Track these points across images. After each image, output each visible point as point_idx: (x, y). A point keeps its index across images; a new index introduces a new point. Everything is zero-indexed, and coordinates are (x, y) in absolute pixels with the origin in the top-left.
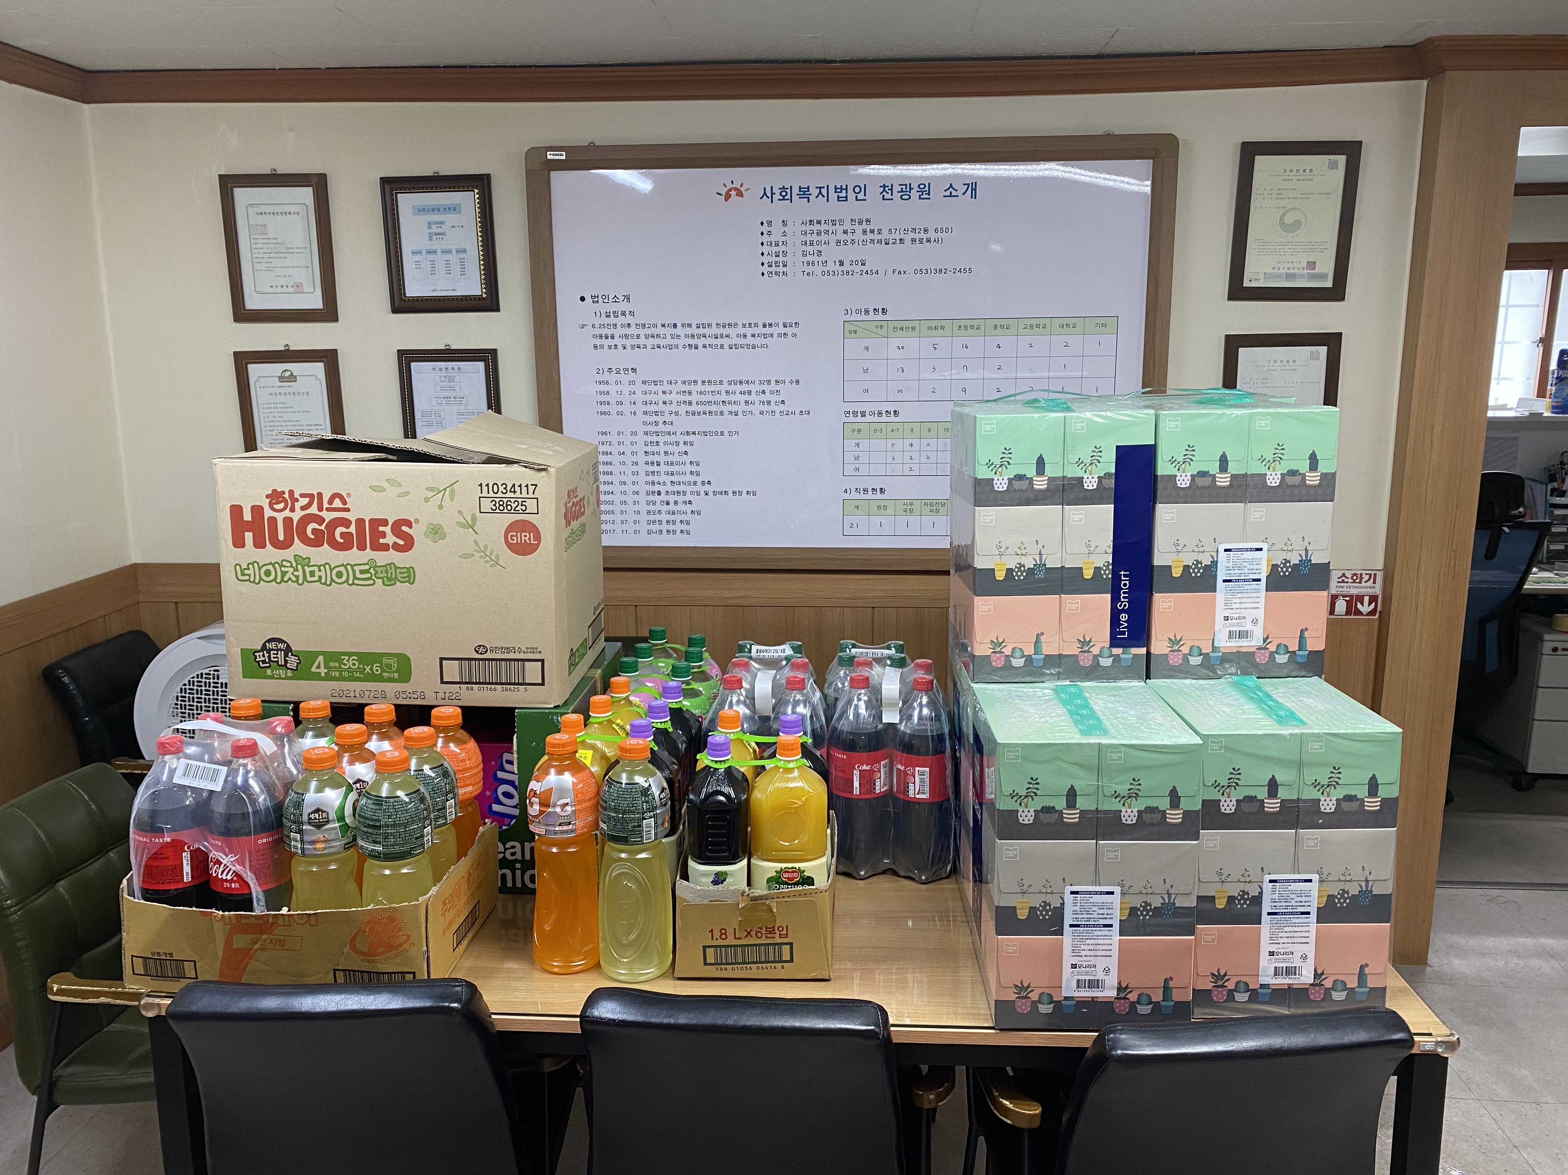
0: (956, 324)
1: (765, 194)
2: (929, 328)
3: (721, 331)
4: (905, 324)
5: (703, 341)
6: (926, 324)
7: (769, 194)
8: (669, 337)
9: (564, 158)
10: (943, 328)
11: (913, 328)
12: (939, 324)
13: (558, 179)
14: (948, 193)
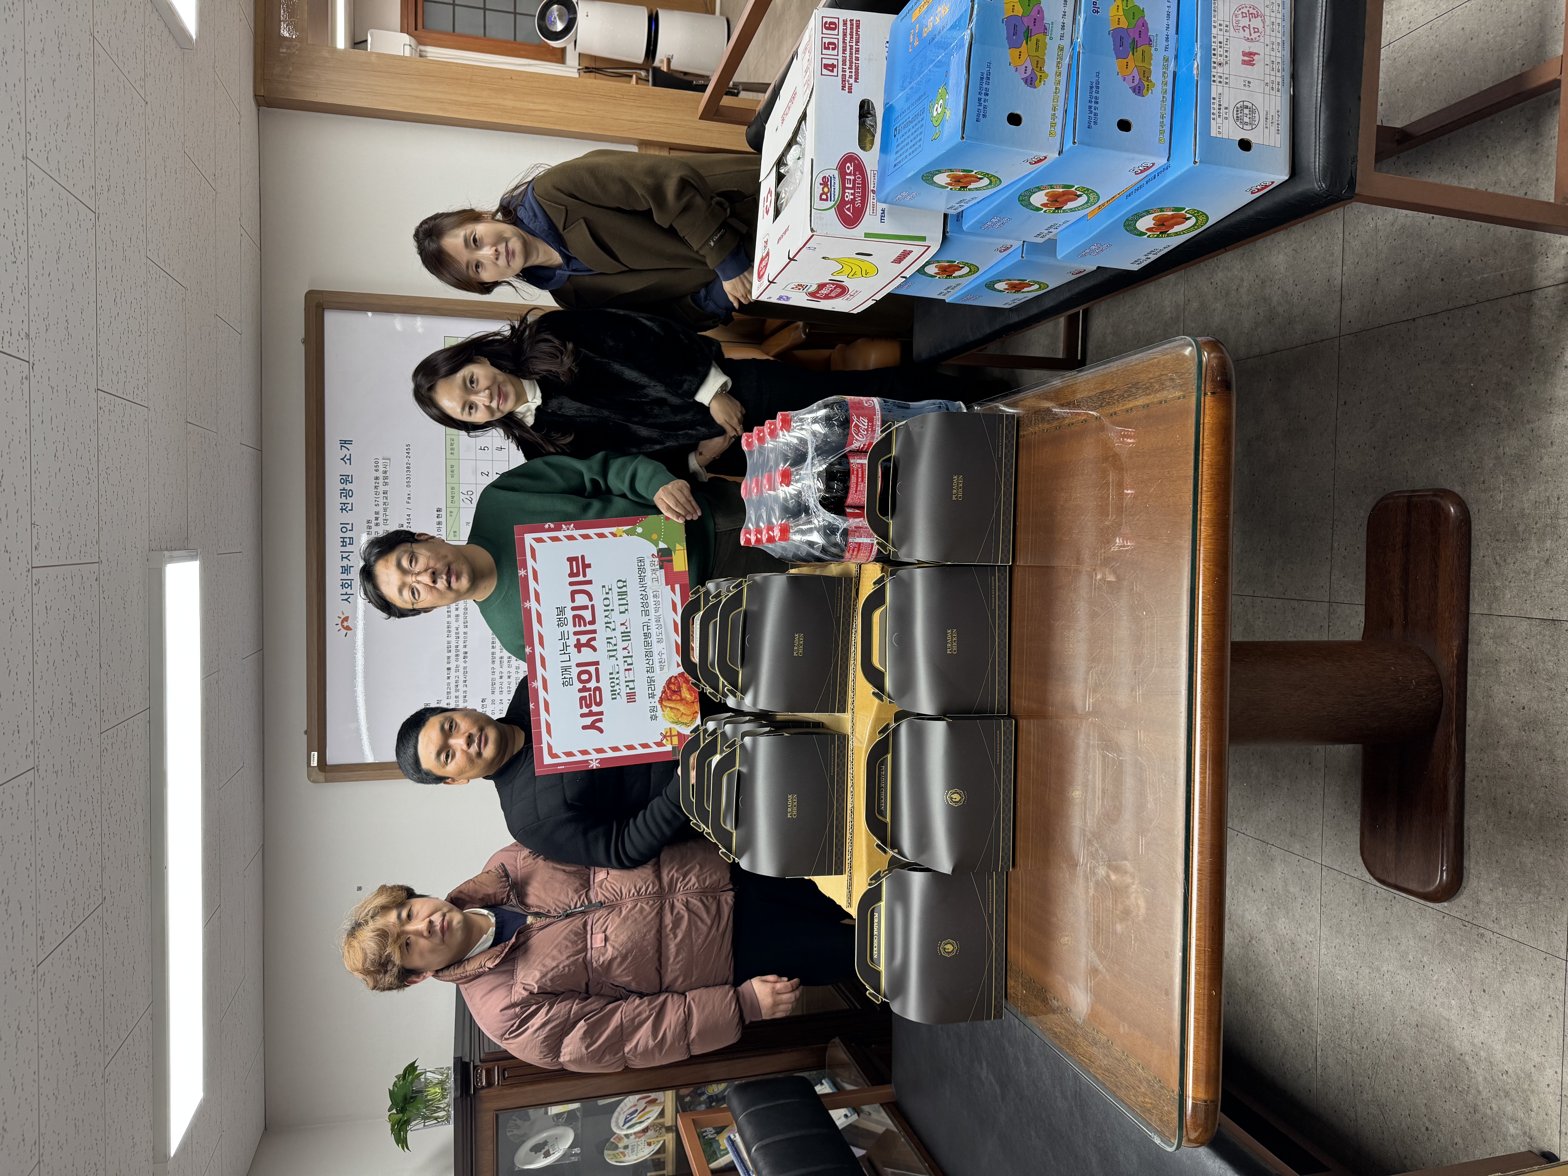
0: (449, 456)
1: (346, 600)
2: (452, 477)
3: (453, 634)
4: (449, 495)
5: (461, 647)
6: (450, 479)
7: (347, 596)
8: (457, 674)
9: (316, 753)
10: (452, 467)
11: (453, 488)
12: (449, 469)
13: (332, 758)
14: (348, 462)
